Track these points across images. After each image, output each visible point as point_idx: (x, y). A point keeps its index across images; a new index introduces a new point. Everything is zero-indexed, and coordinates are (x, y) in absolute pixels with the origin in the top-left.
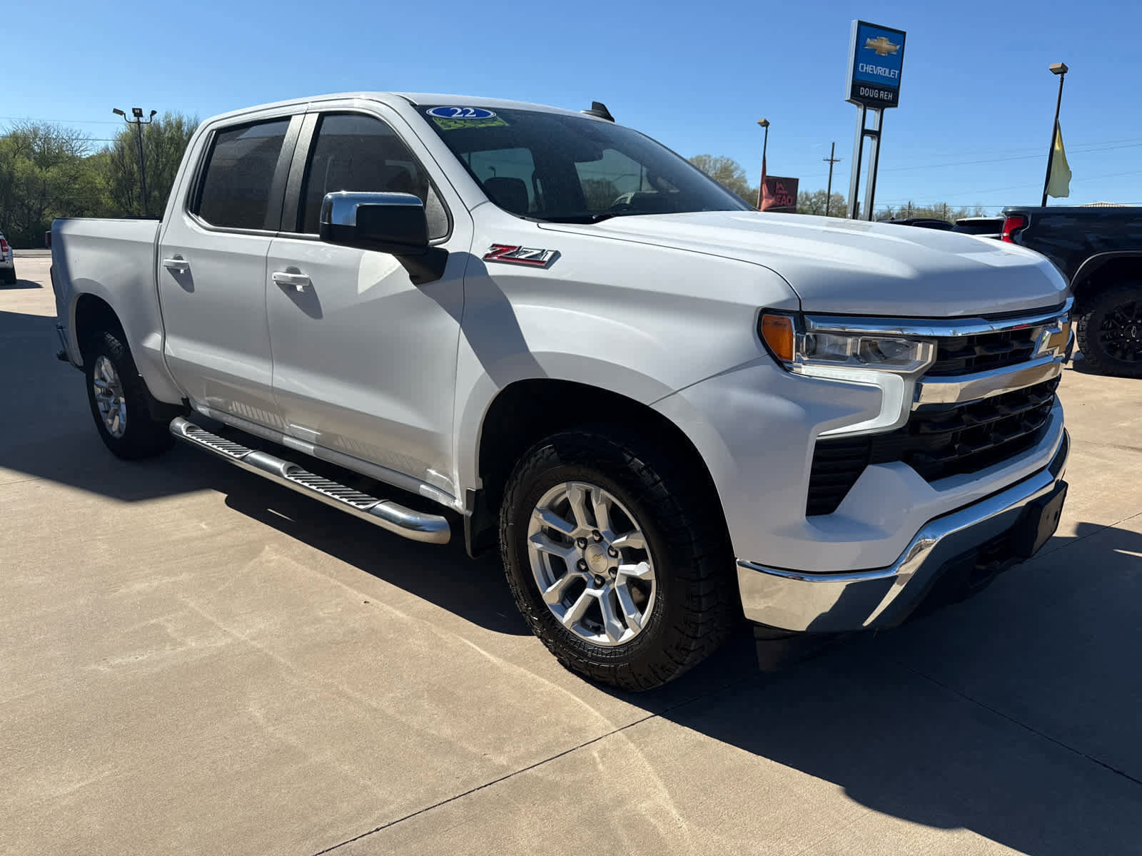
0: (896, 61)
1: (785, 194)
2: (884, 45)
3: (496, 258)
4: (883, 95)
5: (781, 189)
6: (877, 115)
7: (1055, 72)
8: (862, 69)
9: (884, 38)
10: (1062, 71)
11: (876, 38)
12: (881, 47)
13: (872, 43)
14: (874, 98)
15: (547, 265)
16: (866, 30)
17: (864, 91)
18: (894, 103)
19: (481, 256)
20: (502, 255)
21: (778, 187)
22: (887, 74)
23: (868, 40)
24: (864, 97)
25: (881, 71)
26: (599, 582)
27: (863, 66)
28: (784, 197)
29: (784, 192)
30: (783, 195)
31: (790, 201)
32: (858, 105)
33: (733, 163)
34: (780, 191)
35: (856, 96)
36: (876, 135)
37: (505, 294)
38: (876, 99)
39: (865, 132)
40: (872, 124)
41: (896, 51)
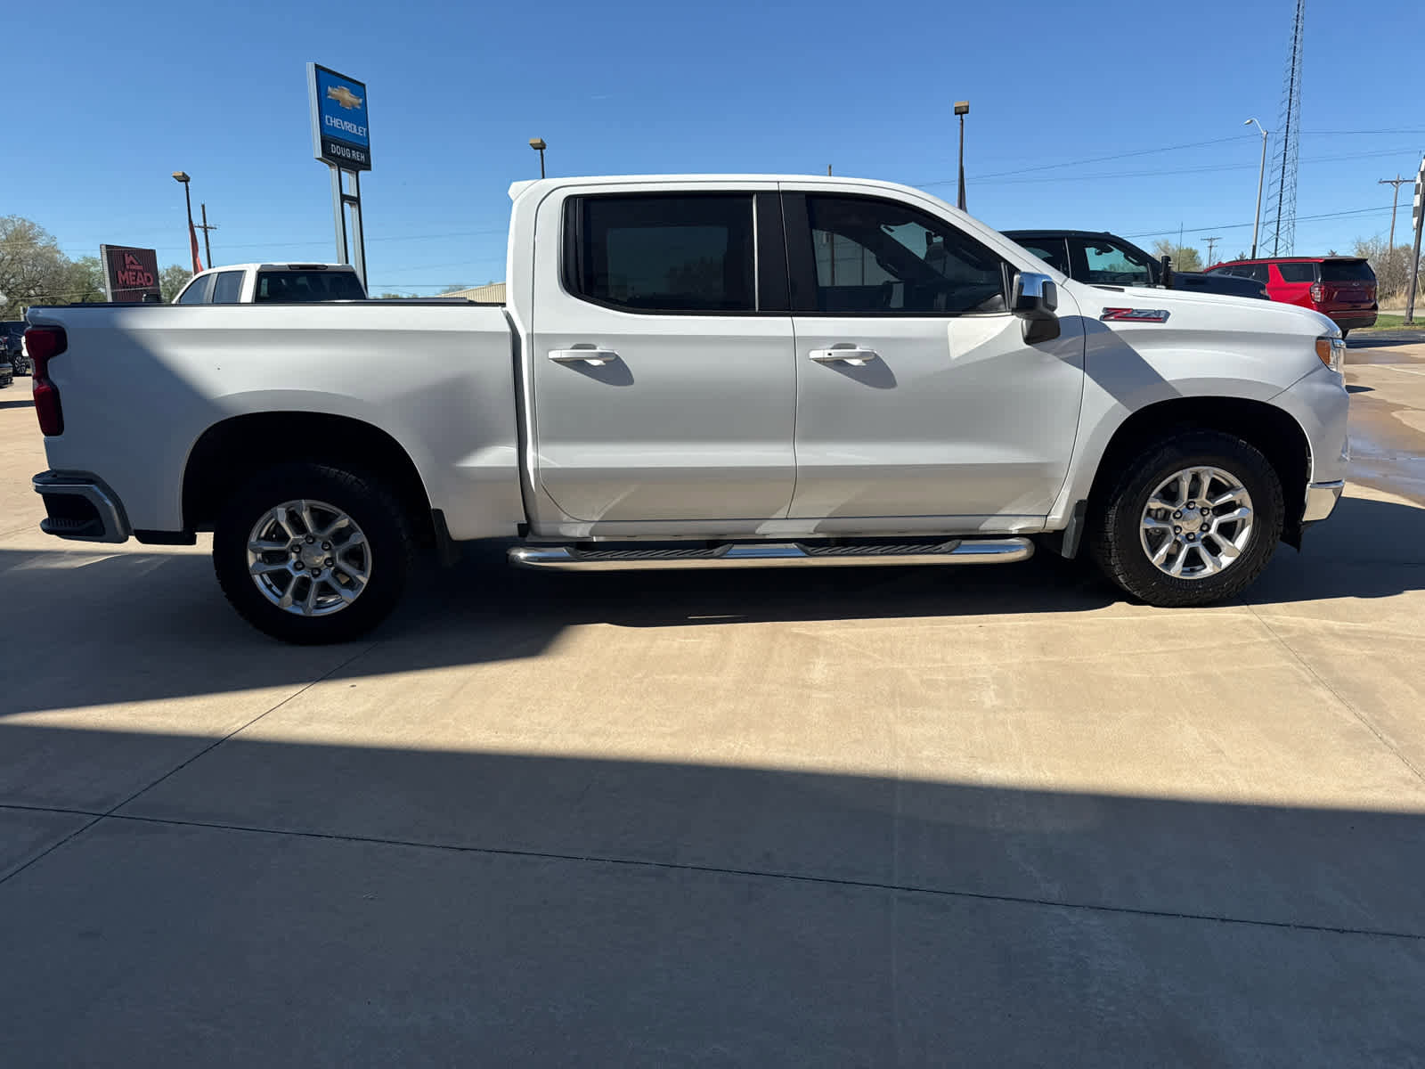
0: (360, 116)
1: (140, 271)
2: (346, 96)
3: (1112, 318)
4: (355, 155)
5: (132, 263)
6: (353, 179)
7: (535, 147)
8: (329, 122)
9: (345, 88)
10: (541, 147)
11: (336, 87)
12: (344, 99)
13: (334, 93)
14: (346, 158)
15: (1163, 320)
16: (325, 76)
17: (335, 149)
18: (366, 167)
19: (1098, 319)
20: (1118, 315)
21: (127, 261)
22: (355, 131)
23: (329, 89)
24: (335, 155)
25: (349, 126)
26: (1191, 537)
27: (329, 119)
28: (140, 274)
29: (139, 268)
30: (137, 271)
31: (149, 281)
32: (330, 165)
33: (32, 226)
34: (133, 267)
35: (328, 155)
36: (355, 201)
37: (1129, 344)
38: (347, 159)
39: (344, 198)
40: (350, 190)
41: (360, 104)
